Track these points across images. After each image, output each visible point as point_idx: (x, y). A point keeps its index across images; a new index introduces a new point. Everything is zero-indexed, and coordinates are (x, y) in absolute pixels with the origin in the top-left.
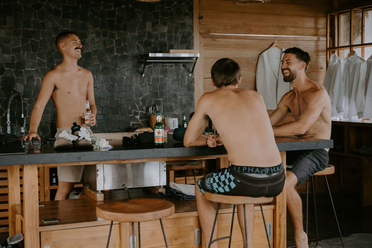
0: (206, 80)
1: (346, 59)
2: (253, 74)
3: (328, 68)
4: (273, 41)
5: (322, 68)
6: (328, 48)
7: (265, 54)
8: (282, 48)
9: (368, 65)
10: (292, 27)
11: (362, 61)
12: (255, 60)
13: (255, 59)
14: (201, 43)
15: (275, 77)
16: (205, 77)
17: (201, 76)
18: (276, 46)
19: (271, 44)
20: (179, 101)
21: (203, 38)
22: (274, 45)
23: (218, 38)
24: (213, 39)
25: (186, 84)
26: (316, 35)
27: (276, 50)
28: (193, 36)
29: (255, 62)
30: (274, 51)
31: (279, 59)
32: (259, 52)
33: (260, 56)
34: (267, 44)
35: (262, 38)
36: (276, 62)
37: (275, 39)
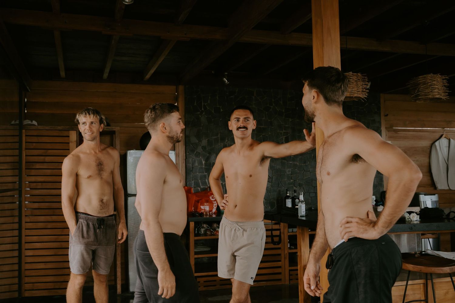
2: (427, 160)
4: (442, 133)
7: (437, 143)
8: (450, 139)
12: (429, 149)
13: (429, 147)
14: (386, 135)
15: (445, 162)
18: (445, 137)
19: (440, 135)
21: (388, 131)
22: (444, 136)
27: (445, 140)
28: (381, 130)
29: (429, 150)
30: (444, 142)
31: (448, 148)
32: (431, 142)
33: (433, 145)
34: (438, 135)
35: (434, 131)
36: (445, 150)
37: (443, 131)
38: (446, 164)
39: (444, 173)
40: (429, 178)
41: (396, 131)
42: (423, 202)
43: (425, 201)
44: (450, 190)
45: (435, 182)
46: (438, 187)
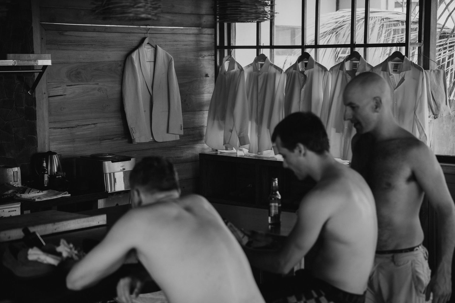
0: (51, 99)
1: (252, 66)
2: (117, 88)
3: (219, 76)
4: (143, 36)
5: (207, 76)
6: (218, 46)
7: (134, 56)
8: (156, 46)
9: (289, 77)
10: (168, 13)
11: (278, 71)
12: (121, 65)
13: (120, 63)
14: (42, 39)
15: (148, 91)
16: (50, 95)
17: (45, 93)
18: (148, 43)
19: (140, 39)
20: (13, 135)
21: (46, 30)
22: (146, 41)
23: (67, 31)
24: (60, 31)
25: (24, 108)
26: (198, 25)
27: (148, 48)
28: (32, 27)
29: (120, 68)
30: (146, 51)
31: (152, 64)
32: (125, 53)
33: (127, 59)
34: (135, 39)
35: (129, 31)
36: (148, 67)
37: (146, 32)
38: (149, 96)
39: (145, 111)
40: (120, 122)
41: (61, 30)
42: (110, 174)
43: (114, 173)
44: (155, 141)
45: (130, 129)
46: (134, 139)
